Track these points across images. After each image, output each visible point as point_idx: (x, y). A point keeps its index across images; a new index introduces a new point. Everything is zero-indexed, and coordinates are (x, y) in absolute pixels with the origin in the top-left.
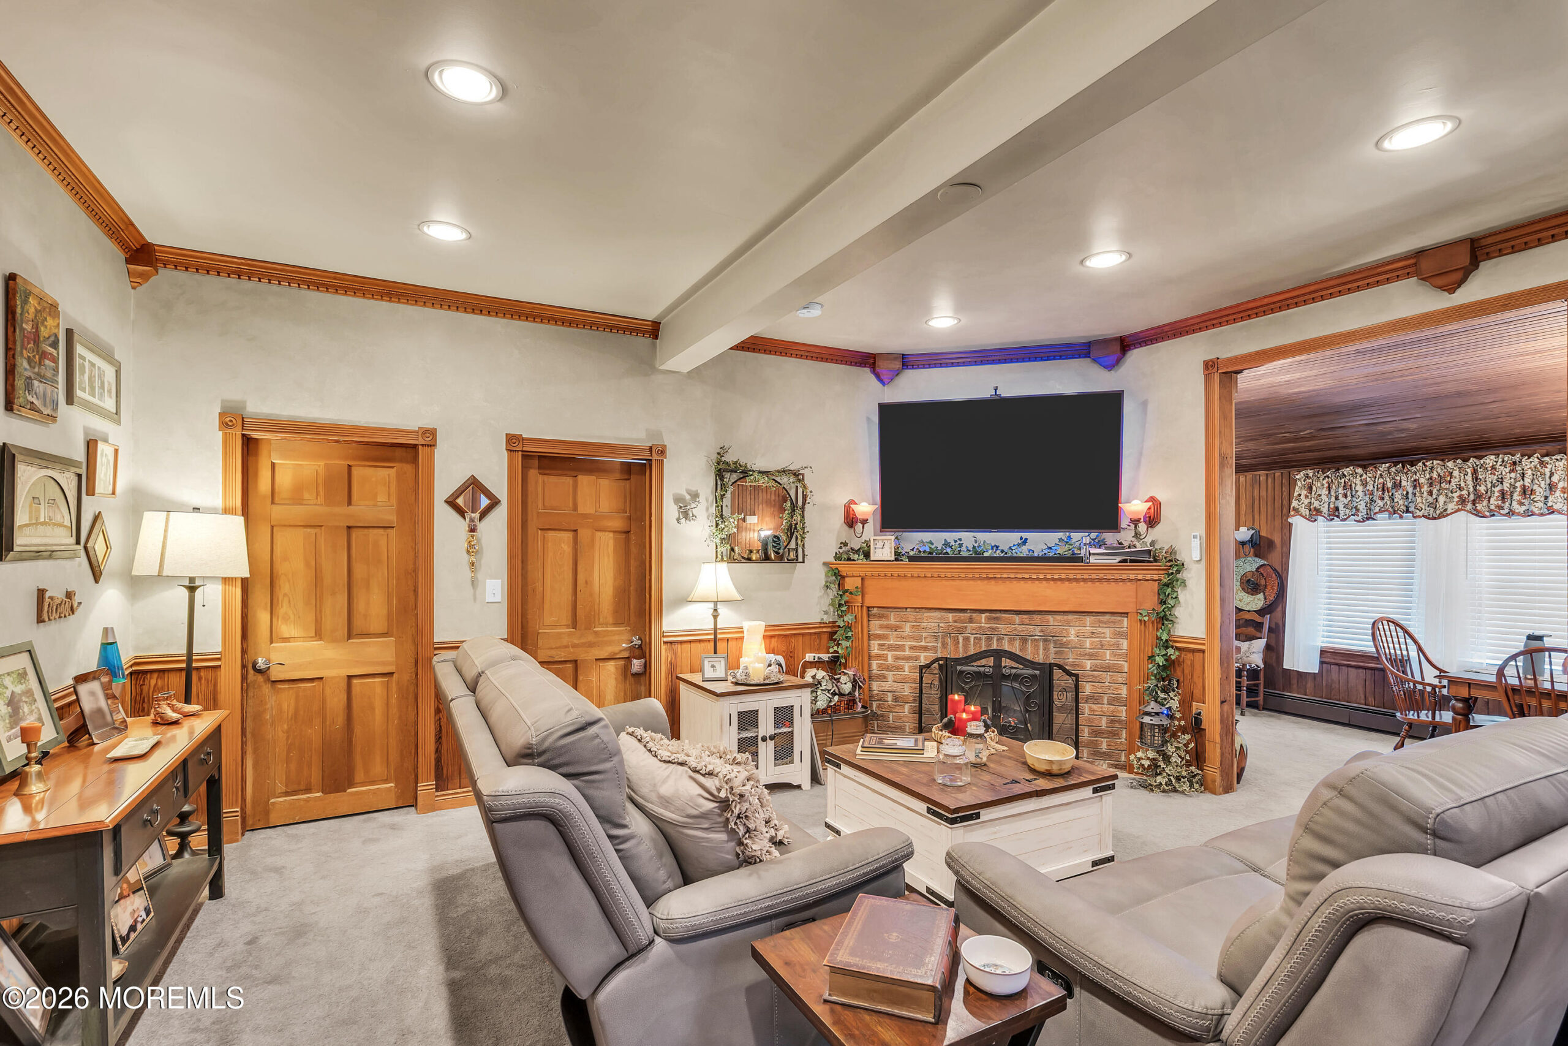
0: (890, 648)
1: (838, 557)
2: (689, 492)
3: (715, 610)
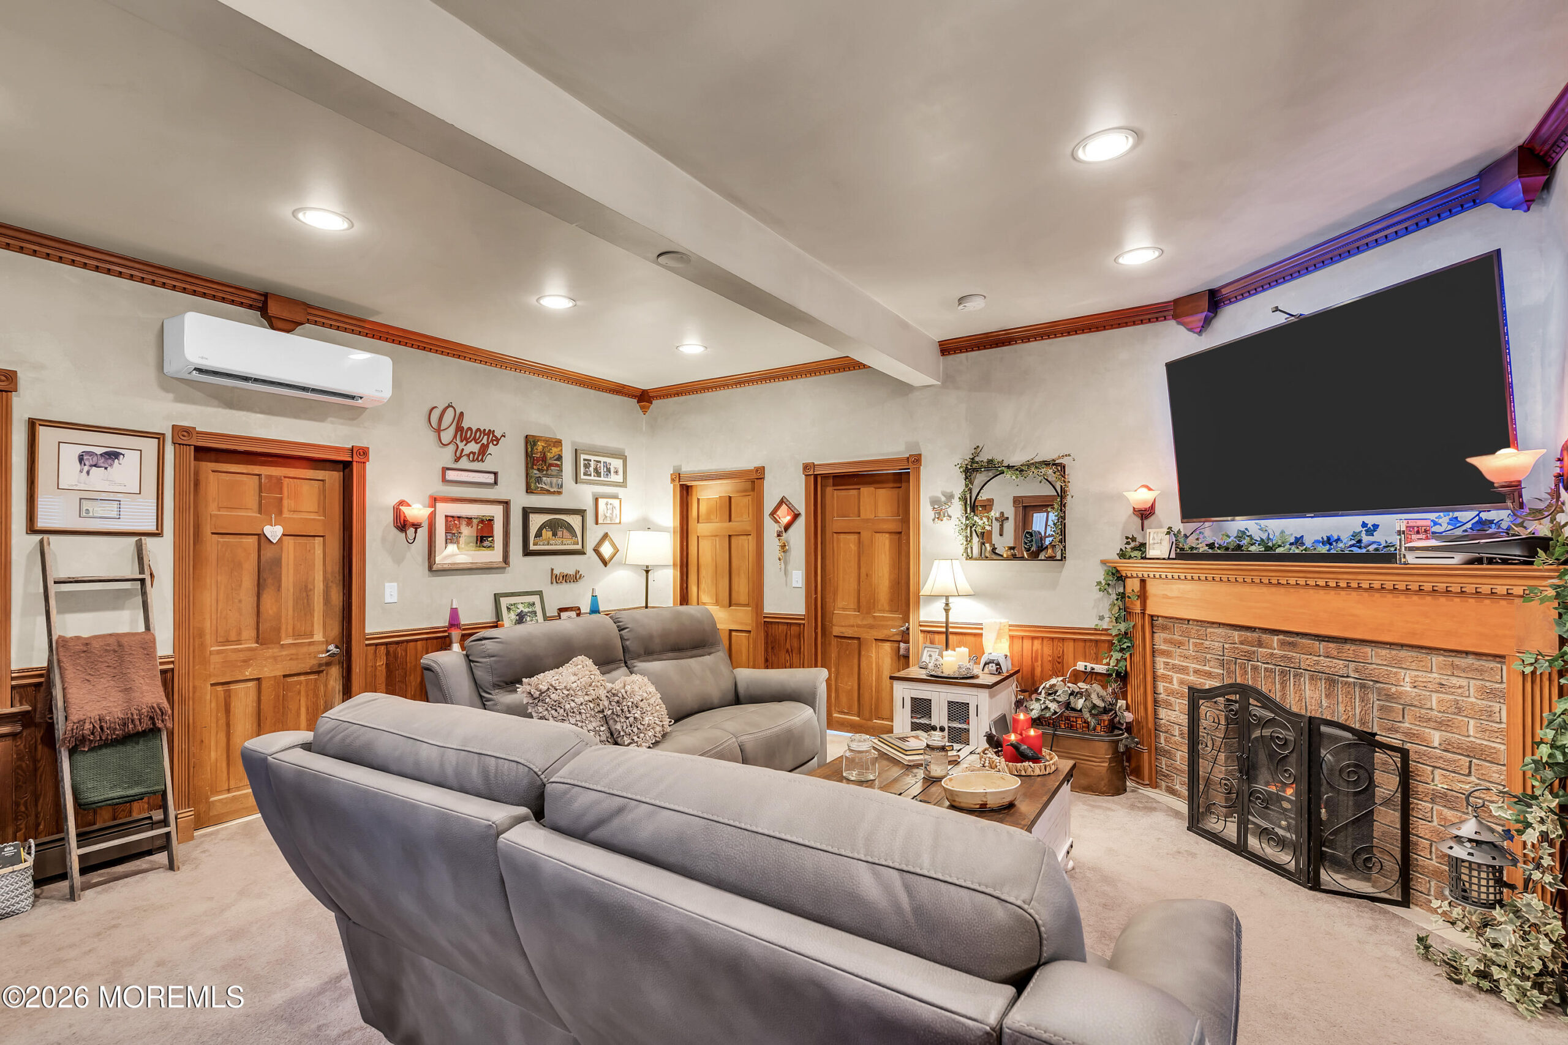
0: (1174, 668)
1: (1122, 555)
2: (944, 494)
3: (947, 604)
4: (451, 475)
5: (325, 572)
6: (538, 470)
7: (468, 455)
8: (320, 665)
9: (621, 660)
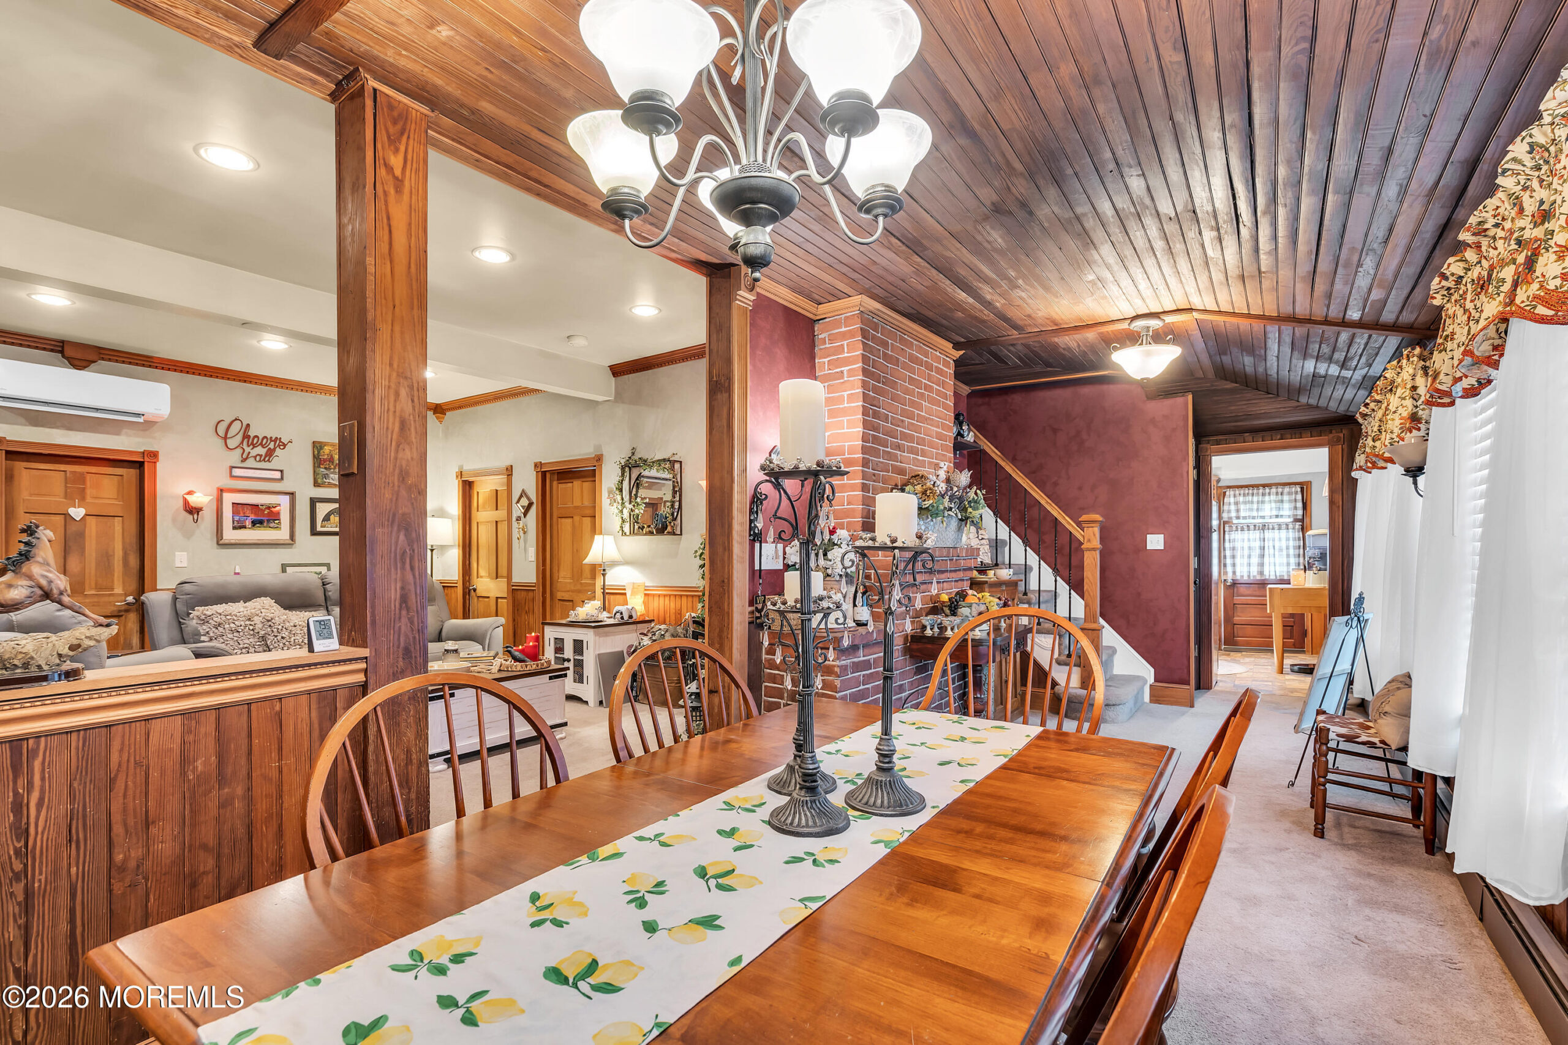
2: (615, 485)
3: (604, 571)
4: (236, 472)
5: (124, 543)
6: (325, 468)
7: (255, 457)
8: (120, 611)
9: (320, 605)
